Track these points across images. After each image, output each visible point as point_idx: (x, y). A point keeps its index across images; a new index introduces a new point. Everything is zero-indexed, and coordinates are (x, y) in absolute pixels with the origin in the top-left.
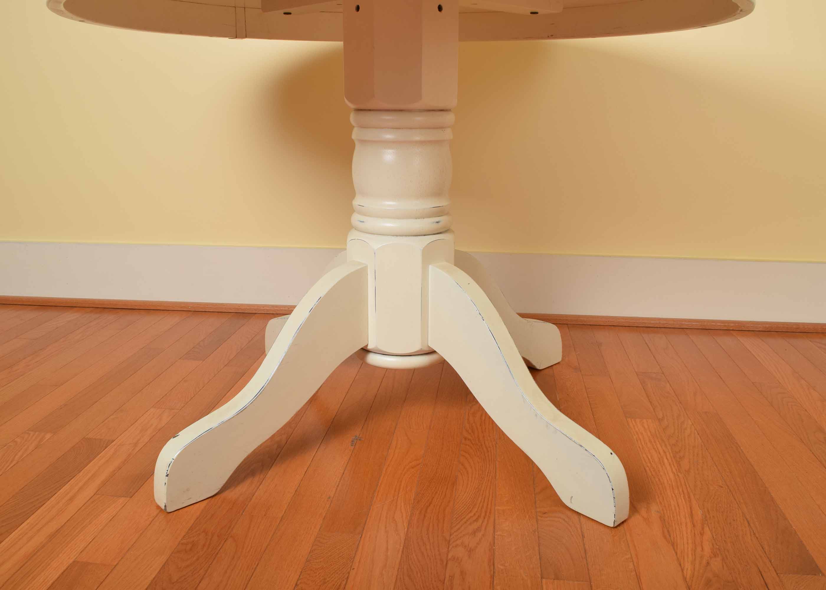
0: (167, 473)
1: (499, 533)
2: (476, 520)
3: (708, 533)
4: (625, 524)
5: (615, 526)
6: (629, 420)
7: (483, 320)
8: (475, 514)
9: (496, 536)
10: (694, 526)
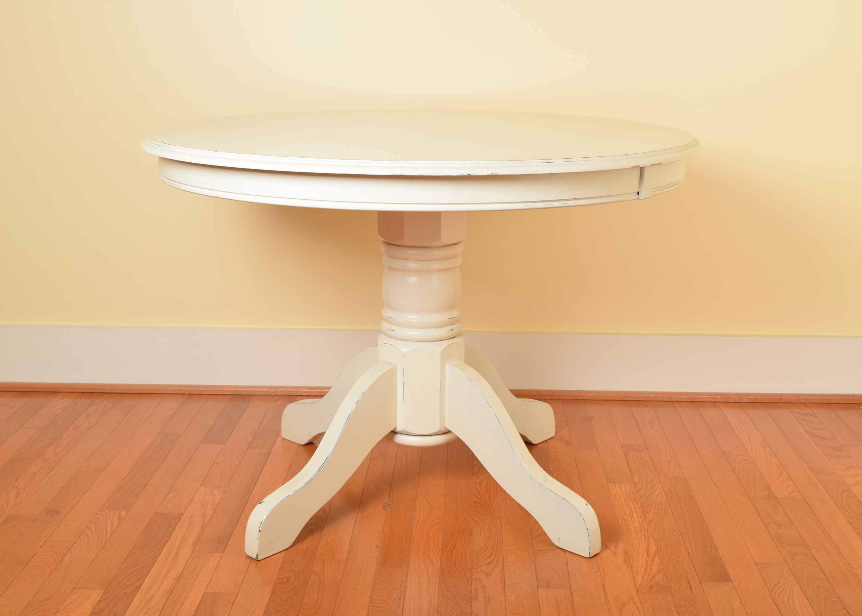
0: (259, 529)
1: (507, 564)
2: (490, 556)
3: (657, 560)
4: (598, 556)
5: (590, 556)
6: (610, 484)
7: (490, 407)
8: (488, 553)
9: (505, 566)
10: (648, 556)
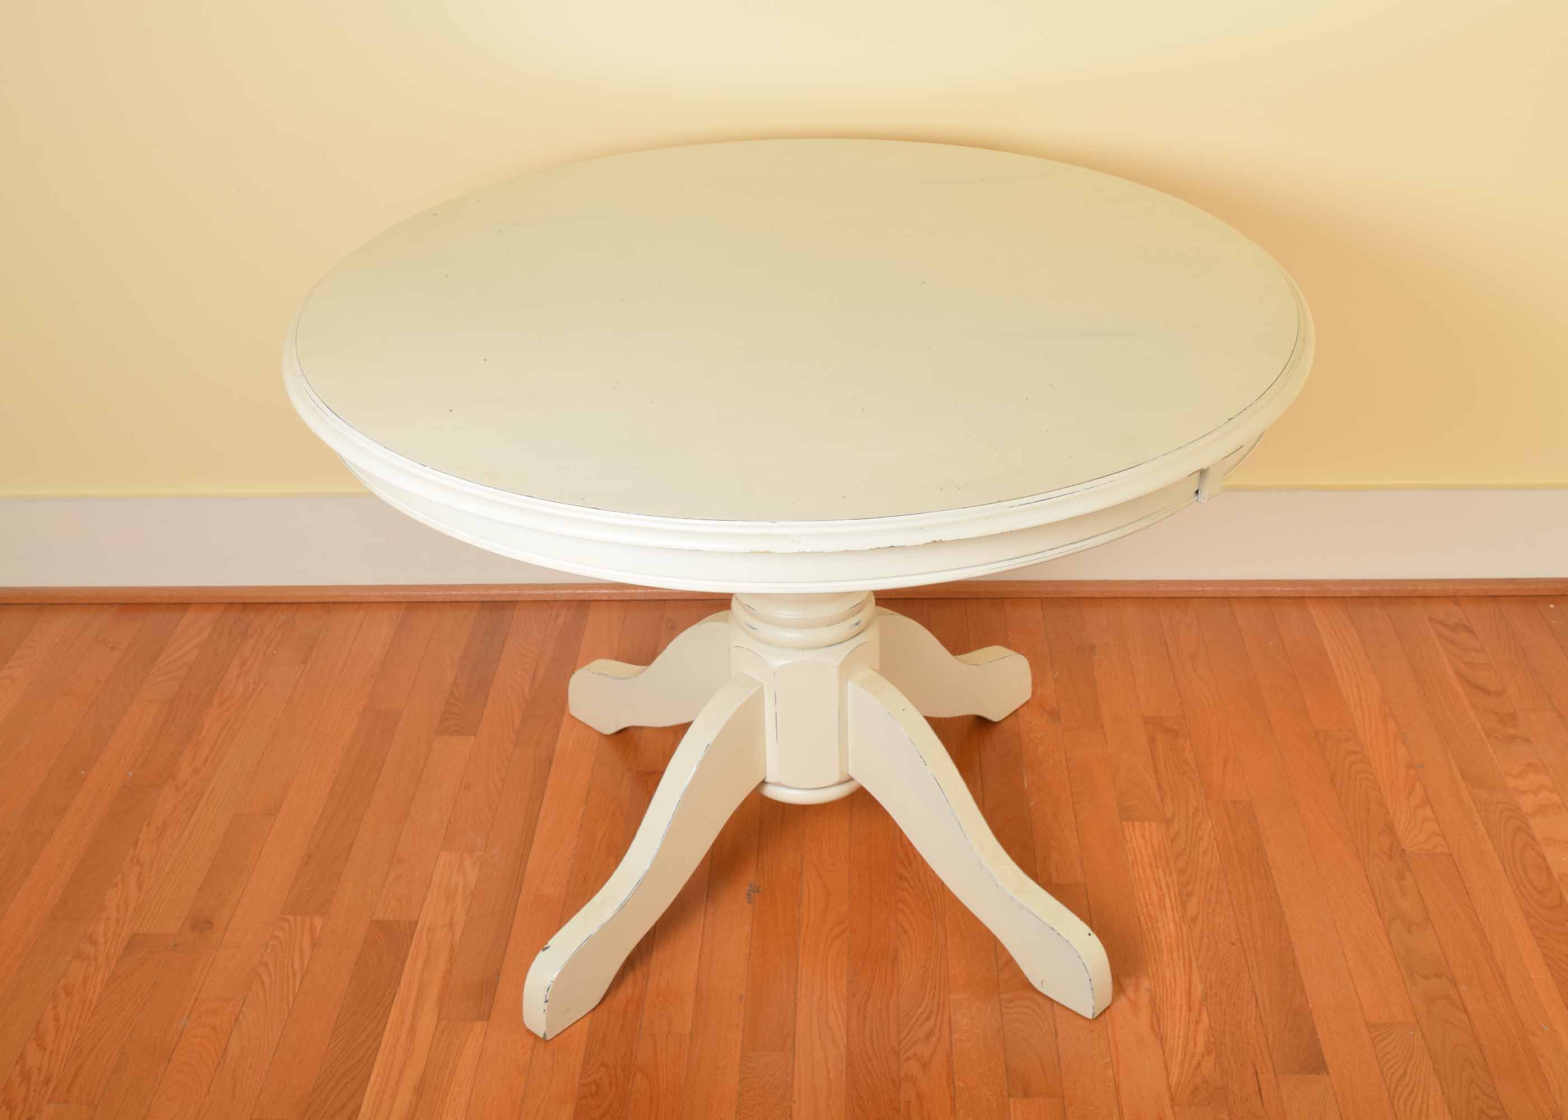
0: (546, 998)
1: (957, 1036)
2: (928, 1018)
3: (1205, 1018)
4: (1107, 1012)
5: (1095, 1017)
6: (1125, 823)
7: (926, 765)
8: (925, 1009)
9: (953, 1042)
